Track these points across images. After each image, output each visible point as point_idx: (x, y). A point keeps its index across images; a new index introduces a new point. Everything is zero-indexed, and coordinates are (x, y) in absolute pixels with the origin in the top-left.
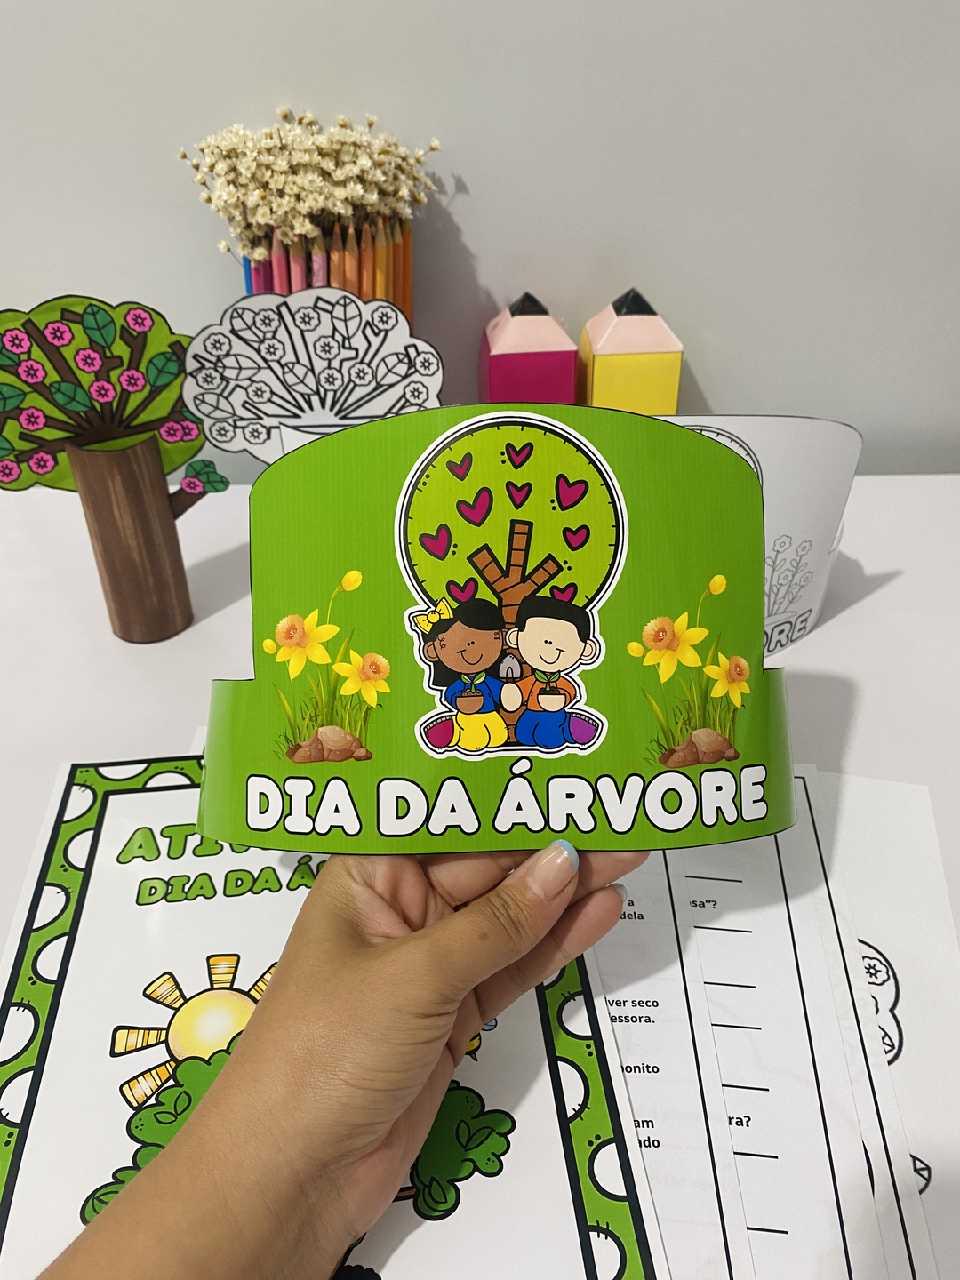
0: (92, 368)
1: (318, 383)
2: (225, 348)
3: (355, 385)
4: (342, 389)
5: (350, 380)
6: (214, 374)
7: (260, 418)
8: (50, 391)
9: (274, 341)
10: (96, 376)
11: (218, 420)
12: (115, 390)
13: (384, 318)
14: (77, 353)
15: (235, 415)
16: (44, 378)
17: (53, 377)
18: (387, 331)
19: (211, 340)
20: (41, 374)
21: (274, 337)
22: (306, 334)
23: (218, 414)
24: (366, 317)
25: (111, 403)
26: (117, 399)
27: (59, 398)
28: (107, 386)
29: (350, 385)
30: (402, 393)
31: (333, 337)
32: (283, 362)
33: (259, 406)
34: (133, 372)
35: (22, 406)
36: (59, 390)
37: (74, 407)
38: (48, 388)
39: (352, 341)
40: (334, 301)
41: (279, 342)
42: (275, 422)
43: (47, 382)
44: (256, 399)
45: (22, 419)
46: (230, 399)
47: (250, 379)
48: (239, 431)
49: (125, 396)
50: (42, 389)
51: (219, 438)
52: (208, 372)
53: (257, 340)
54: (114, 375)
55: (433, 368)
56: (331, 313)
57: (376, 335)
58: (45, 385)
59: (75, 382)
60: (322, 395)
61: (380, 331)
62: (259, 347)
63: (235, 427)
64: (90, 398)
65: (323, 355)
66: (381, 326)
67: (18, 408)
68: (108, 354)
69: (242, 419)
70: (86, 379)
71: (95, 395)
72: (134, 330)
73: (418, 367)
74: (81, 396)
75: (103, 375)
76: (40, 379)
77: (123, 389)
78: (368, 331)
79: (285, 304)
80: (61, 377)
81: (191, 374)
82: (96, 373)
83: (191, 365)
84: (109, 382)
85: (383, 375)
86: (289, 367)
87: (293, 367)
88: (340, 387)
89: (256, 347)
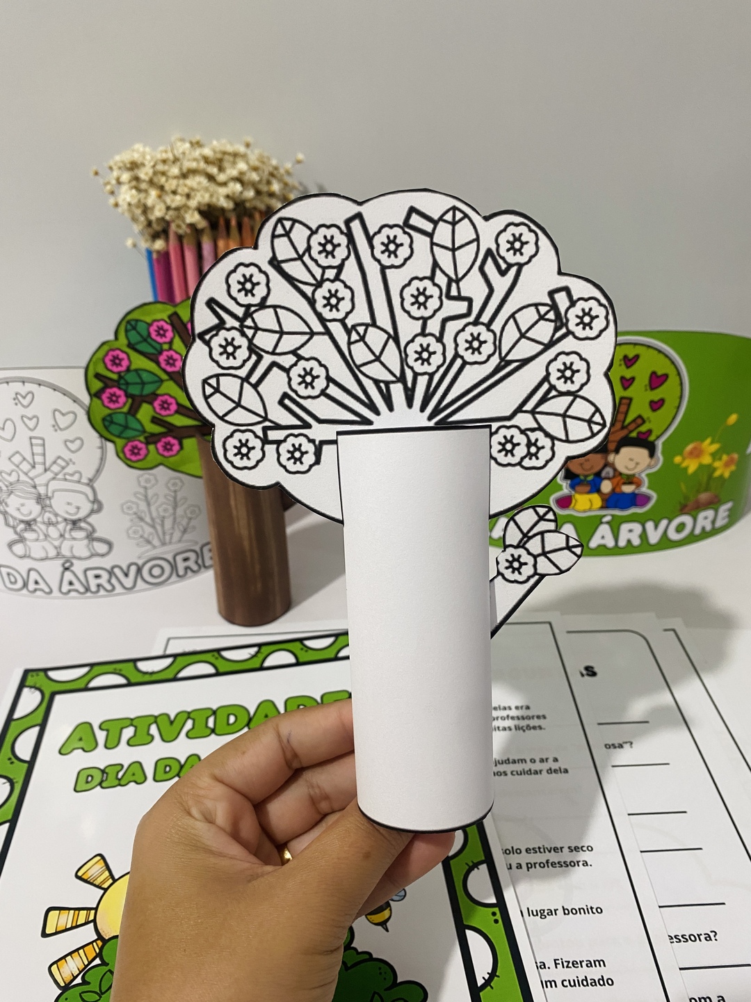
1: (403, 360)
2: (260, 292)
6: (239, 340)
9: (338, 285)
13: (517, 244)
18: (520, 267)
21: (337, 278)
22: (389, 273)
24: (487, 242)
29: (457, 363)
31: (431, 278)
32: (349, 322)
39: (462, 284)
41: (346, 286)
52: (229, 335)
53: (312, 280)
56: (430, 235)
57: (503, 273)
61: (509, 266)
62: (314, 293)
65: (414, 311)
66: (510, 257)
73: (571, 326)
78: (489, 268)
81: (202, 337)
83: (203, 318)
85: (511, 344)
86: (358, 333)
87: (366, 331)
88: (439, 367)
89: (310, 295)
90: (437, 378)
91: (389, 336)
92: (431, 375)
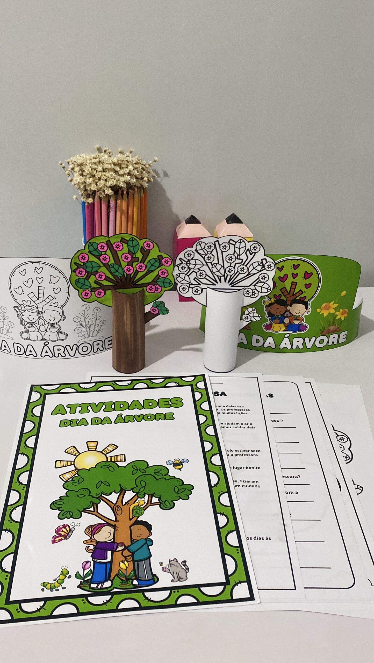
0: (127, 261)
1: (225, 272)
2: (192, 256)
3: (240, 273)
4: (234, 274)
5: (238, 271)
6: (186, 266)
7: (200, 285)
8: (110, 267)
9: (211, 255)
10: (128, 264)
11: (184, 284)
12: (133, 270)
13: (255, 248)
14: (123, 254)
15: (190, 283)
16: (109, 262)
17: (112, 262)
18: (255, 253)
19: (187, 253)
20: (108, 260)
21: (211, 253)
22: (223, 253)
23: (184, 282)
24: (248, 247)
25: (131, 274)
26: (133, 273)
27: (112, 270)
28: (131, 268)
29: (238, 273)
30: (258, 277)
31: (234, 254)
32: (213, 263)
33: (200, 280)
34: (142, 264)
35: (98, 271)
36: (113, 267)
37: (117, 274)
38: (109, 266)
39: (241, 256)
40: (236, 241)
41: (213, 255)
42: (205, 286)
43: (109, 263)
44: (199, 277)
45: (97, 276)
46: (190, 276)
47: (198, 269)
48: (190, 289)
49: (137, 272)
50: (107, 266)
51: (182, 292)
52: (183, 265)
53: (205, 254)
54: (134, 264)
55: (272, 268)
56: (234, 245)
57: (251, 254)
58: (108, 264)
59: (120, 265)
60: (226, 277)
61: (253, 253)
62: (205, 257)
63: (189, 287)
64: (124, 271)
65: (229, 261)
66: (253, 251)
67: (96, 271)
68: (134, 256)
69: (193, 284)
70: (124, 264)
71: (126, 270)
72: (145, 248)
73: (266, 268)
74: (120, 270)
75: (130, 264)
76: (107, 262)
77: (136, 270)
78: (248, 253)
79: (218, 241)
80: (115, 262)
81: (177, 266)
82: (128, 262)
83: (178, 262)
84: (132, 266)
85: (251, 270)
86: (214, 265)
87: (216, 265)
88: (233, 274)
89: (204, 257)
90: (232, 276)
91: (222, 266)
92: (231, 275)
